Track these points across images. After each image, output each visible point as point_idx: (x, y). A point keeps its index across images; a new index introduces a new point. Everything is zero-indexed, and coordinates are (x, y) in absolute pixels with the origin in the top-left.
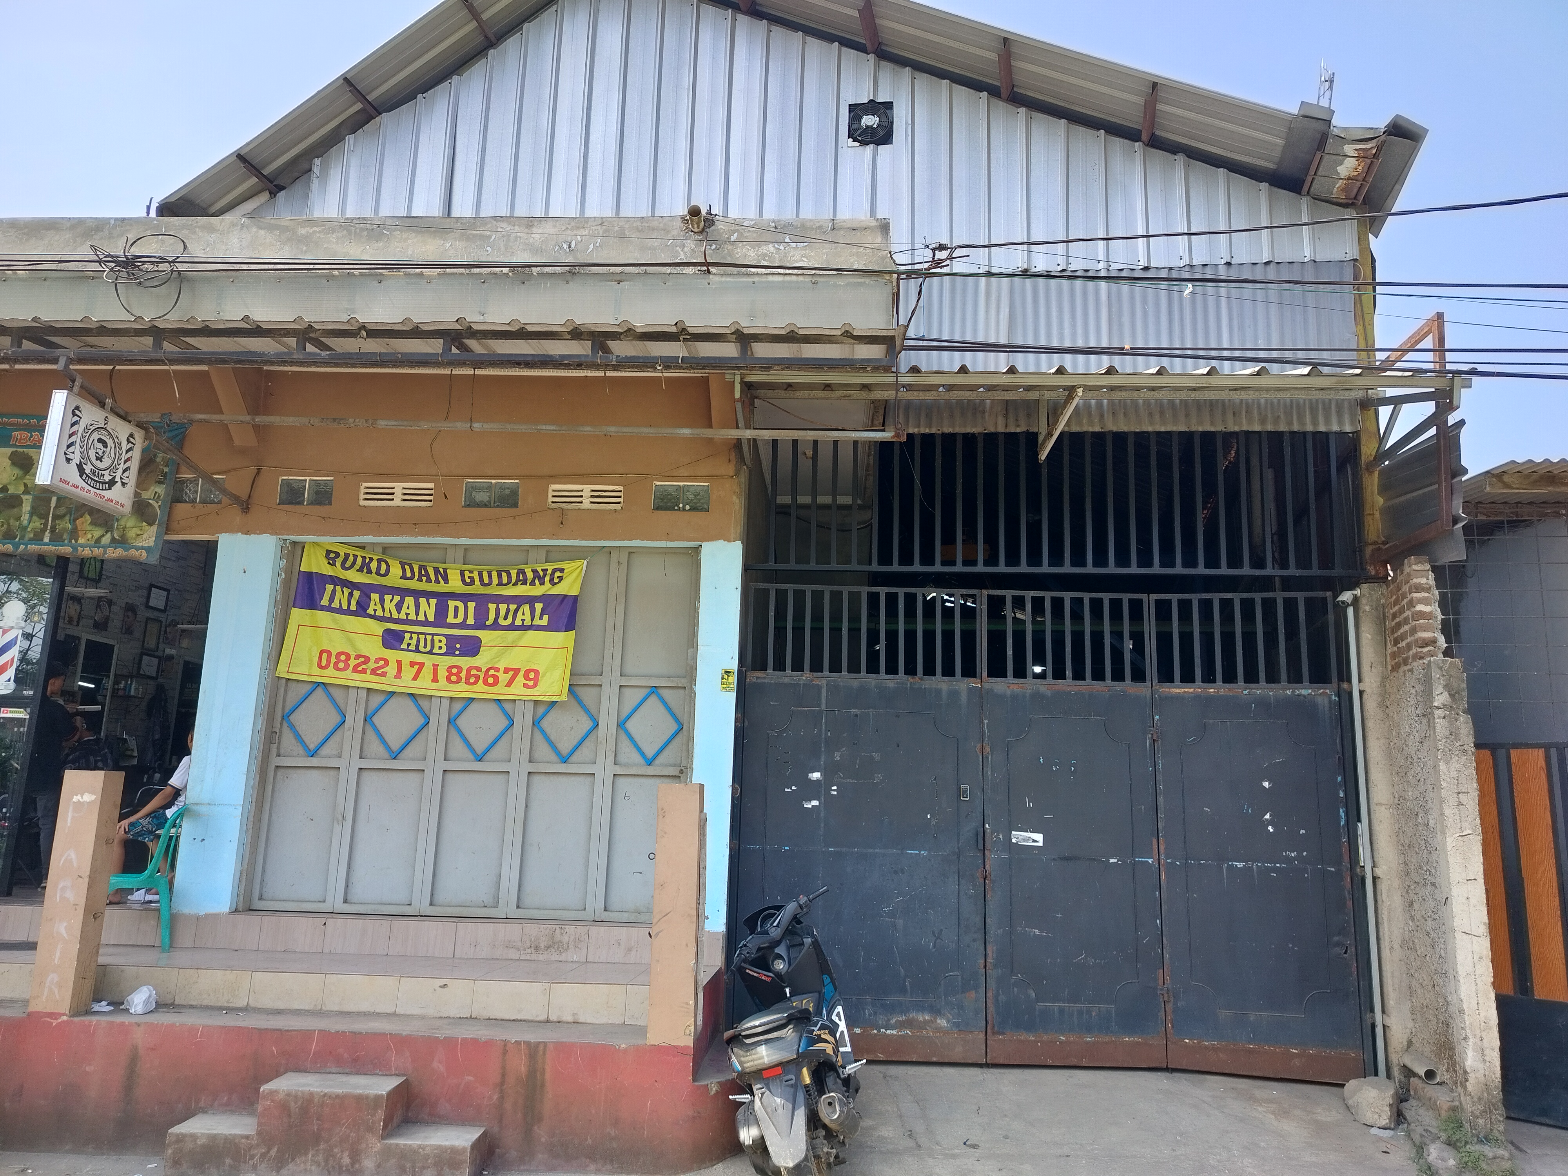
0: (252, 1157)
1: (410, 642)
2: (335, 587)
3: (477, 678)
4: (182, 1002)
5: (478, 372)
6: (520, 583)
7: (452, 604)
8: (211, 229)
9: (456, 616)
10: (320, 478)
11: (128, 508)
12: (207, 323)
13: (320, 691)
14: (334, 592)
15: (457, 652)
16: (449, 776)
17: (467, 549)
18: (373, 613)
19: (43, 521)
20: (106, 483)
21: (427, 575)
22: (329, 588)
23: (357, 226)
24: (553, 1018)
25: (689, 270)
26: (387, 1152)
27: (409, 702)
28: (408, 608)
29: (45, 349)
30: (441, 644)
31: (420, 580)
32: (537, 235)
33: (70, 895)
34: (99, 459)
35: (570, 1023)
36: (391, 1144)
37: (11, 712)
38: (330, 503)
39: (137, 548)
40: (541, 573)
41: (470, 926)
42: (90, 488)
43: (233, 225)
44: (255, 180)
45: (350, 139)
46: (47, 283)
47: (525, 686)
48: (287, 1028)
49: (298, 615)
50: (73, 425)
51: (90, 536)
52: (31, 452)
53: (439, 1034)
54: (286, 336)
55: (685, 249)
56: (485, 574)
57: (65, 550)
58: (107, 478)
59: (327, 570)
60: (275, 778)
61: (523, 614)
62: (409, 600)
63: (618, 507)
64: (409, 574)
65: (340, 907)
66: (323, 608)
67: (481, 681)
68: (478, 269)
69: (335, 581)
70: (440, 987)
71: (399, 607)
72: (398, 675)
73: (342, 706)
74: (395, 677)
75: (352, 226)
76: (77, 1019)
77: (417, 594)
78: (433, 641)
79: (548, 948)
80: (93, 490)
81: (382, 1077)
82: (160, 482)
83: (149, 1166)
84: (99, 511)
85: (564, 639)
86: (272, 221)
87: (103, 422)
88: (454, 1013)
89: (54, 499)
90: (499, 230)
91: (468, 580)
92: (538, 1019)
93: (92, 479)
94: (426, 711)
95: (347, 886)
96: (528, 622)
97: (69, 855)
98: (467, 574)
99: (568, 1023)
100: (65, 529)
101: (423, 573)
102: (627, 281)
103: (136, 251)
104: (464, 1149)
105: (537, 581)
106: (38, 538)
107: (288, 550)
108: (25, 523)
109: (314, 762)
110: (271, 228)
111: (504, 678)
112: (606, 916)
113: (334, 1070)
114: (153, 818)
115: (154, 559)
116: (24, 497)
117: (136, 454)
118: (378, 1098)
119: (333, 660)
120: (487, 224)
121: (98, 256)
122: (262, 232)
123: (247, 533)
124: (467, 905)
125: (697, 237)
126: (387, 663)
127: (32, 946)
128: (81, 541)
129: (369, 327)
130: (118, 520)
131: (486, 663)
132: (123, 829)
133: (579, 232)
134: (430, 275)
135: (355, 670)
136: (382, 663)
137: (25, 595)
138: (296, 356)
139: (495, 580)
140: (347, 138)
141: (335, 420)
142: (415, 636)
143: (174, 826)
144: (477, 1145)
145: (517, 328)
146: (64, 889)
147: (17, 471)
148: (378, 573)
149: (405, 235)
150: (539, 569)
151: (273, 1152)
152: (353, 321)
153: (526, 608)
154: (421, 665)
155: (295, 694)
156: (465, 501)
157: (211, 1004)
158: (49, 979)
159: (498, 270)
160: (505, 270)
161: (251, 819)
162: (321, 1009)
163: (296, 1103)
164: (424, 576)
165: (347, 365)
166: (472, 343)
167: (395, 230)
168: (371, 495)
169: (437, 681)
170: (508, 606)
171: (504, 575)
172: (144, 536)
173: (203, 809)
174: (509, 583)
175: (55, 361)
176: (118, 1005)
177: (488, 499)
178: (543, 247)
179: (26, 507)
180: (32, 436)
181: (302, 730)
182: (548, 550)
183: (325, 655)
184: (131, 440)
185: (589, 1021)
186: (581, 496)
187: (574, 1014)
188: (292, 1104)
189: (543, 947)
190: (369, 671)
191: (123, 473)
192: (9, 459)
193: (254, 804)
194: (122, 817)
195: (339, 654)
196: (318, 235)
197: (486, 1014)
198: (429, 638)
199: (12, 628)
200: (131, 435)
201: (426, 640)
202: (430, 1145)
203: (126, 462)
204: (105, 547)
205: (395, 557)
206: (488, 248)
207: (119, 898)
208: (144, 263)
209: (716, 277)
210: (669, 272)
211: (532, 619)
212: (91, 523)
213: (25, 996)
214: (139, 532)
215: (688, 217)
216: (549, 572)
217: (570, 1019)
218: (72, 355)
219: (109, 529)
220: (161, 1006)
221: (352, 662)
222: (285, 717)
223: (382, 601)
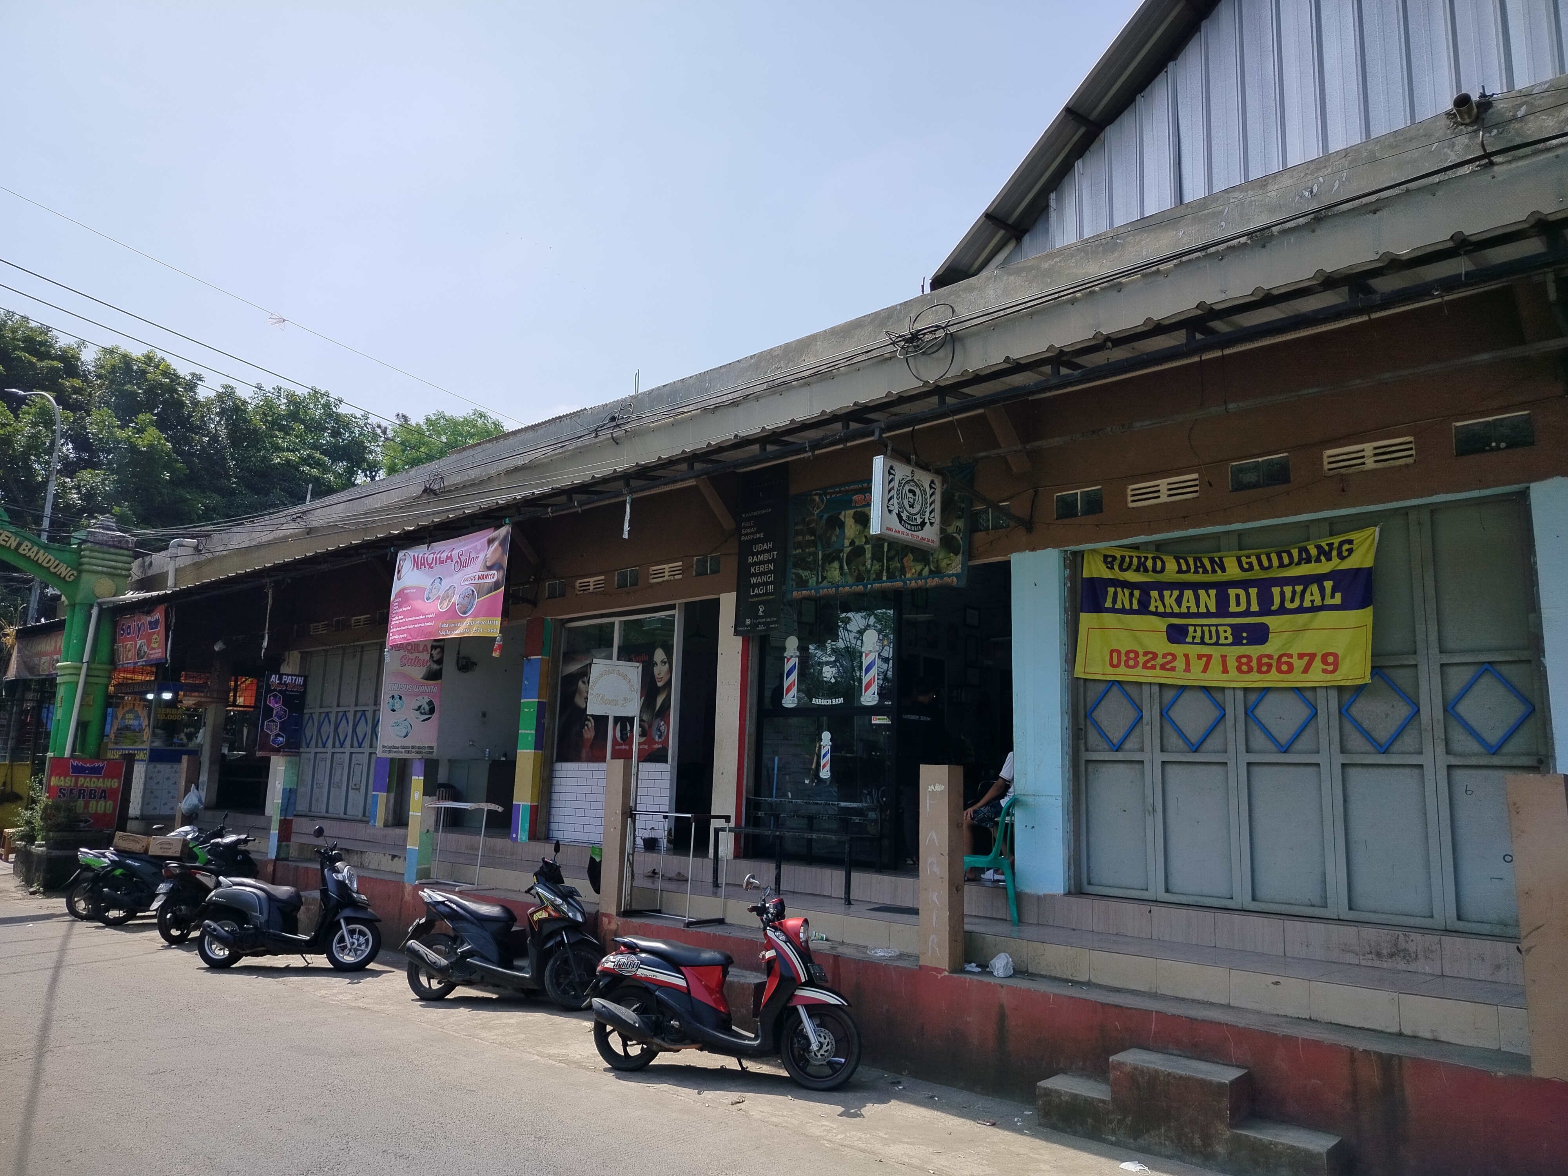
0: (1111, 1122)
1: (1194, 634)
2: (1116, 589)
3: (1270, 666)
4: (1034, 971)
5: (1227, 352)
6: (1303, 562)
7: (1232, 592)
8: (971, 289)
9: (1238, 604)
10: (1090, 489)
11: (937, 544)
12: (977, 372)
13: (1115, 689)
14: (1116, 593)
15: (1245, 641)
16: (1255, 770)
17: (1240, 534)
18: (1154, 610)
19: (880, 564)
20: (918, 525)
21: (1203, 566)
22: (1111, 590)
23: (1093, 244)
24: (1407, 1031)
25: (1466, 170)
26: (1238, 1143)
27: (1201, 695)
28: (1188, 602)
29: (863, 426)
30: (1226, 635)
31: (1196, 572)
32: (1273, 192)
33: (935, 869)
34: (911, 506)
35: (1430, 1040)
36: (1241, 1135)
37: (879, 719)
38: (1101, 511)
39: (949, 576)
40: (1327, 548)
41: (1298, 925)
42: (908, 531)
43: (988, 279)
44: (1002, 232)
45: (1079, 164)
46: (860, 371)
47: (1325, 671)
48: (1126, 1006)
49: (1087, 619)
50: (890, 482)
51: (914, 571)
52: (865, 509)
53: (1276, 1030)
54: (1041, 366)
55: (1456, 148)
56: (1264, 558)
57: (899, 584)
58: (919, 521)
59: (1107, 574)
60: (1086, 771)
61: (1312, 595)
62: (1188, 594)
63: (1410, 460)
64: (1184, 568)
65: (1163, 896)
66: (1108, 610)
67: (1274, 669)
68: (1214, 248)
69: (1115, 583)
70: (1273, 983)
71: (1179, 601)
72: (1187, 669)
73: (1137, 701)
74: (1185, 671)
75: (1088, 246)
76: (955, 975)
77: (1195, 587)
78: (1217, 632)
79: (1392, 955)
80: (910, 532)
81: (1223, 1067)
82: (960, 517)
83: (1026, 1113)
84: (917, 549)
85: (1364, 616)
86: (1019, 265)
87: (910, 475)
88: (1291, 1012)
89: (886, 544)
90: (1231, 201)
91: (1246, 566)
92: (1388, 1030)
93: (908, 524)
94: (1220, 703)
95: (1166, 877)
96: (1319, 602)
97: (932, 836)
98: (1244, 559)
99: (1426, 1039)
100: (896, 568)
101: (1199, 565)
102: (1384, 207)
103: (918, 326)
104: (1320, 1154)
105: (1323, 558)
106: (879, 578)
107: (1070, 560)
108: (869, 566)
109: (1119, 756)
110: (1018, 272)
111: (1299, 664)
112: (1460, 925)
113: (1175, 1052)
114: (991, 807)
115: (963, 584)
116: (866, 547)
117: (938, 497)
118: (1221, 1085)
119: (1123, 658)
120: (1217, 200)
121: (891, 339)
122: (1012, 278)
123: (1033, 549)
124: (1292, 902)
125: (1470, 129)
126: (1174, 657)
127: (915, 912)
128: (908, 575)
129: (1114, 337)
130: (932, 554)
131: (1278, 650)
132: (969, 815)
133: (1320, 174)
134: (1166, 270)
135: (1145, 666)
136: (1170, 658)
137: (879, 627)
138: (1054, 381)
139: (1276, 562)
140: (1076, 164)
141: (1093, 432)
142: (1199, 629)
143: (1008, 814)
144: (1333, 1153)
145: (1262, 295)
146: (932, 864)
147: (859, 527)
148: (1154, 570)
149: (1138, 238)
150: (1324, 544)
151: (1129, 1120)
152: (1099, 336)
153: (1315, 588)
154: (1209, 657)
155: (1093, 693)
156: (1232, 486)
157: (1058, 976)
158: (931, 939)
159: (1235, 242)
160: (1243, 240)
161: (1071, 809)
162: (1156, 992)
163: (1143, 1078)
164: (1200, 567)
165: (1099, 378)
166: (1219, 326)
167: (1128, 236)
168: (1139, 495)
169: (1227, 672)
170: (1294, 588)
171: (1285, 556)
172: (953, 565)
173: (1030, 800)
174: (1291, 562)
175: (872, 434)
176: (984, 967)
177: (1256, 479)
178: (1282, 203)
179: (868, 555)
180: (865, 497)
181: (1105, 724)
182: (1331, 521)
183: (1115, 655)
184: (933, 485)
185: (1453, 1041)
186: (1363, 457)
187: (1432, 1031)
188: (1140, 1079)
189: (1385, 952)
190: (1158, 667)
191: (930, 514)
192: (853, 518)
193: (1071, 795)
194: (966, 808)
195: (1128, 653)
196: (1059, 264)
197: (1327, 1018)
198: (1213, 629)
199: (871, 651)
200: (932, 482)
201: (1210, 631)
202: (1283, 1144)
203: (931, 504)
204: (926, 578)
205: (1168, 553)
206: (1223, 223)
207: (974, 875)
208: (924, 334)
209: (1503, 169)
210: (1438, 180)
211: (1323, 599)
212: (914, 560)
213: (916, 952)
214: (949, 562)
215: (1455, 111)
216: (1336, 545)
217: (1428, 1035)
218: (883, 426)
219: (927, 563)
220: (1019, 972)
221: (1142, 659)
222: (1088, 715)
223: (1162, 597)
